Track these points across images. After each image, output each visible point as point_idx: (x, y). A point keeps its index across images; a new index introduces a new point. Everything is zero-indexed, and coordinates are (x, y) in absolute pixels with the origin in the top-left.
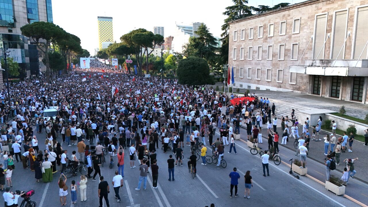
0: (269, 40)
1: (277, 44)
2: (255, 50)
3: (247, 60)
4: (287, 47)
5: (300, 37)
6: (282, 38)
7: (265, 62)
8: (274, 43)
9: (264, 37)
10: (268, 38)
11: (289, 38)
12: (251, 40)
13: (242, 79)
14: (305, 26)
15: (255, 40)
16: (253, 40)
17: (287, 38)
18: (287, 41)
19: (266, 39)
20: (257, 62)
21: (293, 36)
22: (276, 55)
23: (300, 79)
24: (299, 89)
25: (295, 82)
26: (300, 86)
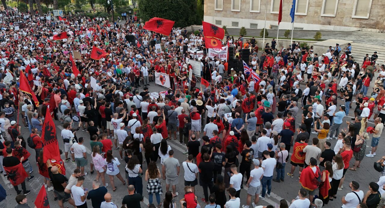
23: (379, 10)
24: (375, 26)
25: (368, 15)
26: (377, 22)
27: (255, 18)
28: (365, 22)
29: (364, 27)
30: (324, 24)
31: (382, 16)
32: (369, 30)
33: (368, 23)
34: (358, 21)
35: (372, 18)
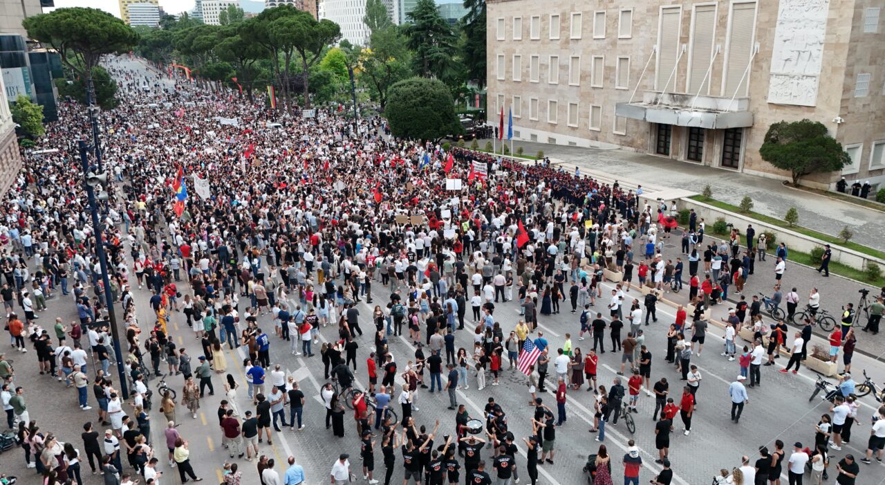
0: (571, 45)
1: (589, 54)
2: (543, 63)
3: (526, 81)
4: (608, 63)
5: (632, 45)
6: (597, 45)
7: (566, 88)
8: (583, 52)
9: (561, 38)
10: (571, 42)
11: (612, 44)
12: (535, 42)
13: (519, 121)
14: (642, 25)
15: (543, 43)
16: (540, 42)
17: (608, 44)
18: (608, 50)
19: (567, 42)
20: (549, 87)
21: (619, 42)
22: (587, 76)
23: (633, 126)
24: (631, 144)
25: (625, 131)
26: (633, 139)
27: (534, 128)
28: (624, 139)
29: (623, 145)
30: (592, 139)
31: (636, 133)
32: (628, 148)
33: (626, 140)
34: (618, 138)
35: (628, 135)
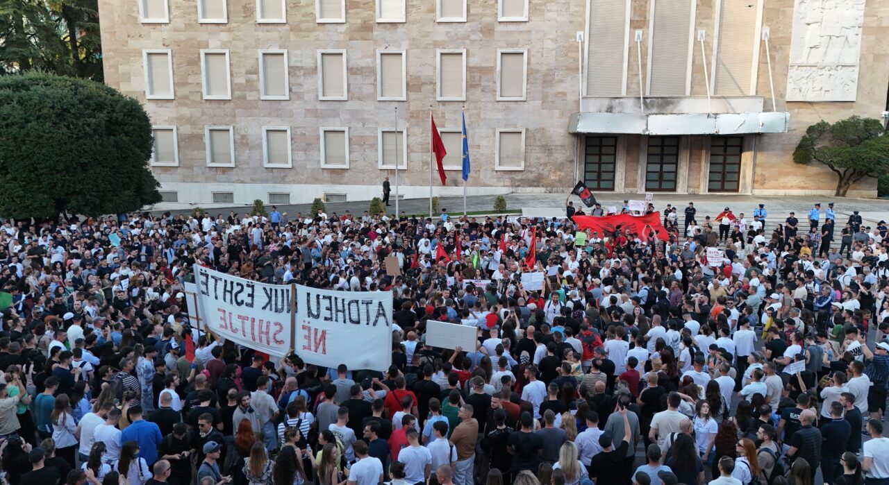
0: (377, 32)
1: (426, 48)
2: (299, 64)
3: (248, 98)
4: (474, 61)
5: (529, 32)
6: (448, 32)
7: (370, 106)
8: (410, 45)
9: (350, 21)
10: (376, 27)
11: (481, 31)
12: (270, 27)
13: (230, 173)
14: (549, 2)
15: (296, 29)
16: (287, 27)
17: (473, 32)
18: (473, 42)
19: (367, 27)
20: (320, 106)
21: (501, 28)
22: (424, 84)
23: (539, 155)
24: (536, 182)
25: (523, 164)
26: (540, 174)
28: (519, 177)
29: (518, 186)
30: (444, 184)
31: (546, 164)
32: (529, 189)
33: (524, 177)
34: (507, 176)
35: (529, 169)
